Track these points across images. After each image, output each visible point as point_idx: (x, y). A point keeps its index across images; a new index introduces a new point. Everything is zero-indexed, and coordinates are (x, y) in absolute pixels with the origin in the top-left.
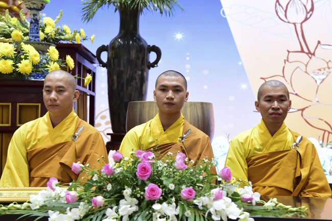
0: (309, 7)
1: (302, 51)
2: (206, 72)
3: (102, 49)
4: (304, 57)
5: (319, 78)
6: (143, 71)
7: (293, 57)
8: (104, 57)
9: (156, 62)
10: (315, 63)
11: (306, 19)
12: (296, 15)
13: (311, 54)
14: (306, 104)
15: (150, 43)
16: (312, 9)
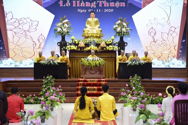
0: (155, 33)
1: (154, 42)
2: (135, 46)
3: (116, 43)
4: (154, 43)
5: (157, 47)
6: (124, 47)
7: (152, 43)
8: (117, 44)
9: (127, 45)
10: (156, 44)
11: (155, 35)
12: (153, 34)
13: (156, 42)
14: (155, 52)
15: (125, 42)
16: (156, 33)
